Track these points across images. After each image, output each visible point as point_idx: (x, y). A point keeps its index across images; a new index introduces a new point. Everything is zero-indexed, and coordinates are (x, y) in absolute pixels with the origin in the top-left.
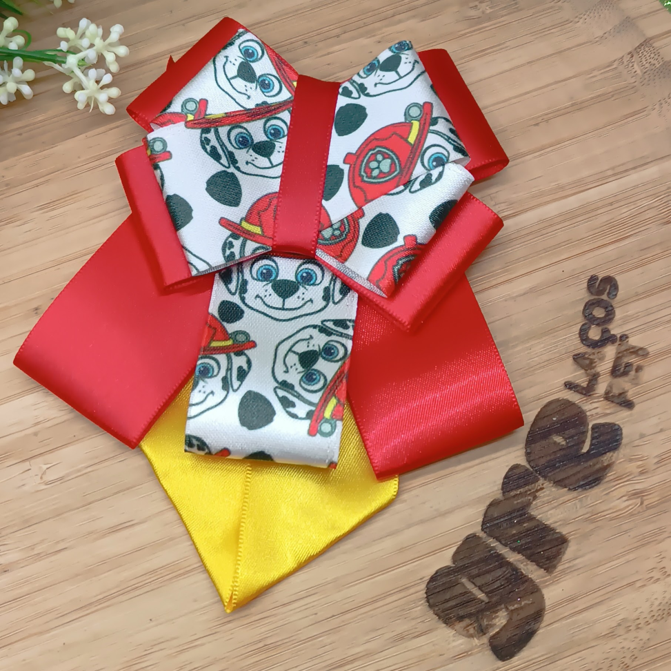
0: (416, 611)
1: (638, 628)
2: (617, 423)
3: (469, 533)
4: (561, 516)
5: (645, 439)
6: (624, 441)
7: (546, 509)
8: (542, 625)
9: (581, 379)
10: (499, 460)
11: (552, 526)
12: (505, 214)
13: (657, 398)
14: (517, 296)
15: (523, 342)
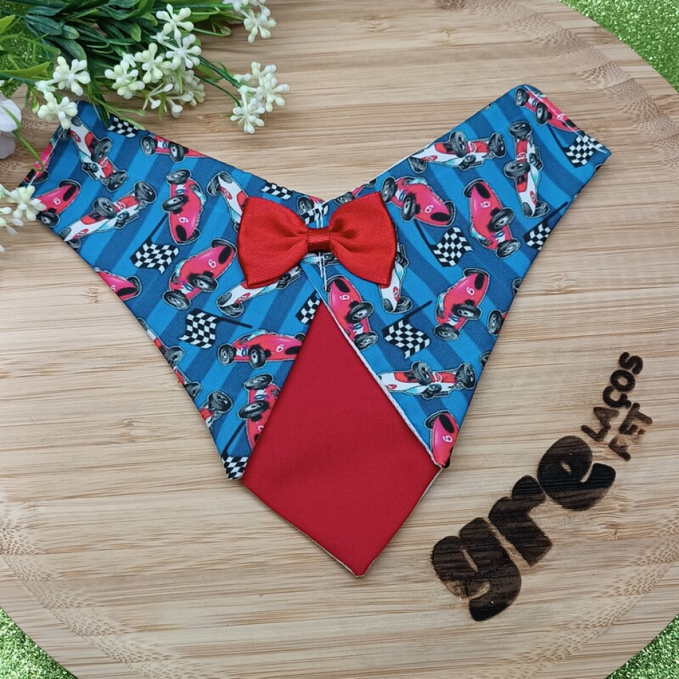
0: (421, 563)
1: (586, 628)
2: (613, 467)
3: (480, 516)
4: (551, 525)
5: (632, 486)
6: (615, 483)
7: (541, 516)
8: (514, 603)
9: (596, 426)
10: (516, 469)
11: (543, 530)
12: (572, 289)
13: (649, 458)
14: (564, 352)
15: (559, 386)
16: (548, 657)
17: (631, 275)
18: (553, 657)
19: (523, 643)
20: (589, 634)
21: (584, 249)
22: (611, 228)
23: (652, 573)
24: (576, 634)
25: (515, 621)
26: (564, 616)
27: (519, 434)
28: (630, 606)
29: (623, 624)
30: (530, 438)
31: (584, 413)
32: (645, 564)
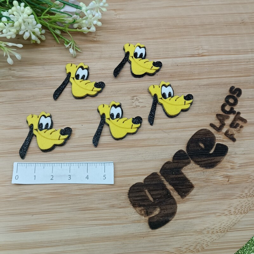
0: (122, 197)
1: (213, 233)
2: (227, 145)
3: (154, 172)
4: (193, 176)
5: (237, 155)
6: (228, 154)
7: (188, 171)
8: (173, 219)
9: (218, 124)
10: (175, 146)
11: (189, 179)
12: (205, 54)
13: (246, 140)
14: (201, 85)
15: (198, 103)
16: (192, 250)
17: (235, 48)
18: (194, 250)
19: (178, 242)
20: (214, 236)
21: (211, 35)
23: (248, 203)
24: (207, 237)
25: (173, 229)
26: (200, 226)
27: (177, 128)
28: (237, 221)
29: (233, 231)
30: (182, 130)
31: (211, 117)
32: (245, 197)
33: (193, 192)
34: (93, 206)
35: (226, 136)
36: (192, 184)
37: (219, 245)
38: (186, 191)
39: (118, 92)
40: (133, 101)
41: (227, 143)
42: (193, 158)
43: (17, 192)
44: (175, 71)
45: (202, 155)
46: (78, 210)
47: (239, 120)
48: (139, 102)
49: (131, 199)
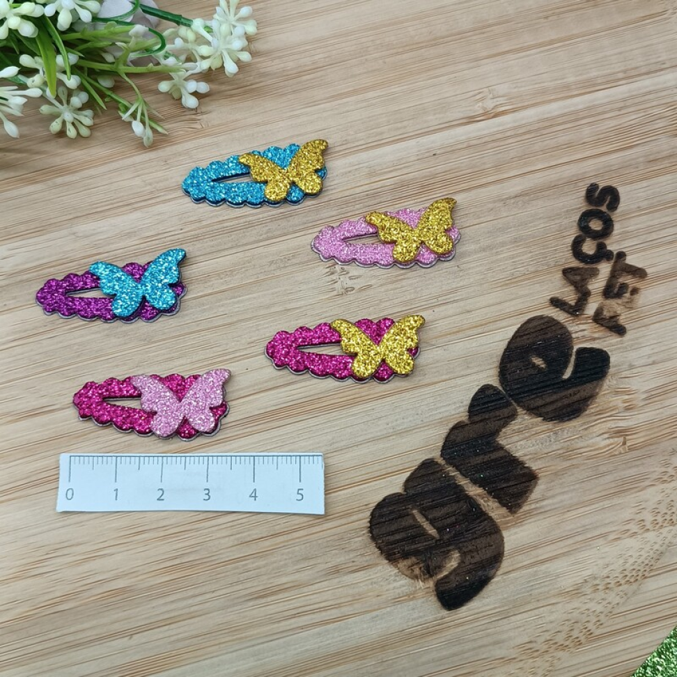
0: (356, 542)
1: (607, 588)
2: (605, 349)
3: (427, 458)
4: (531, 449)
5: (635, 371)
6: (612, 370)
7: (516, 438)
8: (499, 572)
9: (570, 296)
10: (469, 378)
11: (521, 459)
12: (503, 109)
13: (652, 326)
14: (507, 199)
15: (509, 249)
16: (562, 643)
17: (581, 75)
18: (567, 643)
19: (522, 629)
20: (613, 597)
21: (508, 52)
22: (541, 15)
24: (596, 601)
25: (505, 598)
26: (573, 577)
27: (464, 328)
28: (664, 546)
29: (659, 574)
30: (480, 330)
31: (550, 280)
32: (674, 478)
33: (538, 491)
34: (284, 580)
35: (597, 326)
36: (531, 470)
37: (629, 617)
38: (519, 493)
39: (290, 262)
40: (334, 277)
41: (605, 341)
42: (522, 402)
43: (77, 585)
44: (430, 172)
45: (543, 387)
46: (247, 598)
47: (625, 274)
48: (349, 277)
49: (380, 541)
